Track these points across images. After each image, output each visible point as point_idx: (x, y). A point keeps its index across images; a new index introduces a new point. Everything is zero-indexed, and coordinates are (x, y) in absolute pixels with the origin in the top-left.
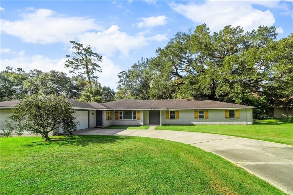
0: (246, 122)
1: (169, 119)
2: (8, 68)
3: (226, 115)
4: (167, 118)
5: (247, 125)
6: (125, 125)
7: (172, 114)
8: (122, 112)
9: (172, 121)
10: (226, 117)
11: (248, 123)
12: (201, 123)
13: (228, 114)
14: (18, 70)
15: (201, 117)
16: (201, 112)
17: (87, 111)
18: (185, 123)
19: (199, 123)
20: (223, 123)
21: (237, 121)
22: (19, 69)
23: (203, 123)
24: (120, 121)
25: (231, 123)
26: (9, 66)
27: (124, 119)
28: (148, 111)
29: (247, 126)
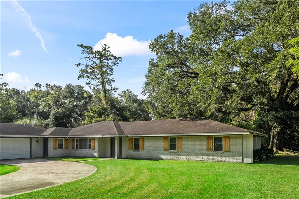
0: (242, 158)
1: (132, 149)
2: (37, 85)
3: (208, 145)
4: (130, 149)
5: (243, 163)
6: (80, 156)
7: (136, 143)
8: (78, 139)
9: (136, 153)
10: (208, 149)
11: (245, 160)
12: (172, 157)
13: (212, 144)
14: (46, 87)
15: (173, 147)
16: (173, 140)
17: (29, 139)
18: (152, 156)
19: (169, 157)
20: (204, 158)
21: (226, 156)
22: (47, 84)
23: (175, 157)
24: (76, 151)
25: (216, 160)
26: (38, 83)
27: (80, 148)
28: (110, 138)
29: (243, 165)
